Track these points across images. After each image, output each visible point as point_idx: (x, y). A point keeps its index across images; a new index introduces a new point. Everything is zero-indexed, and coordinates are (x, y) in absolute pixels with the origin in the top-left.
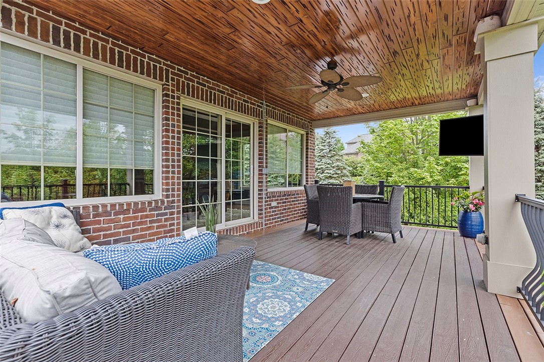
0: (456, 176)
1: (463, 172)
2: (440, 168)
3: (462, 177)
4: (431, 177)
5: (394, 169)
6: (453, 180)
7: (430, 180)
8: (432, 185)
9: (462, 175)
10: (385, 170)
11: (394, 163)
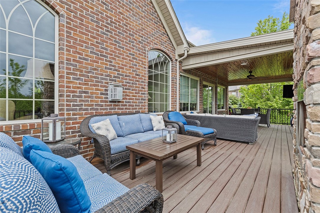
0: (288, 105)
1: (292, 103)
2: (281, 101)
3: (292, 105)
4: (277, 105)
5: (258, 102)
6: (287, 107)
7: (276, 107)
8: (277, 108)
9: (291, 105)
10: (254, 102)
11: (258, 99)
